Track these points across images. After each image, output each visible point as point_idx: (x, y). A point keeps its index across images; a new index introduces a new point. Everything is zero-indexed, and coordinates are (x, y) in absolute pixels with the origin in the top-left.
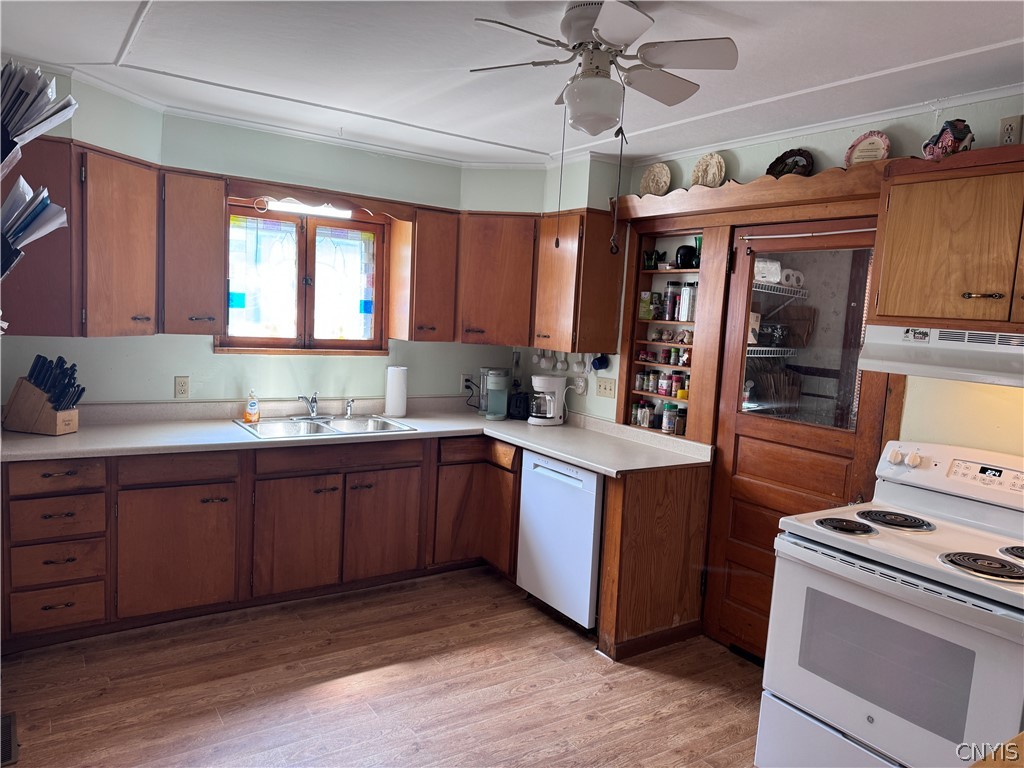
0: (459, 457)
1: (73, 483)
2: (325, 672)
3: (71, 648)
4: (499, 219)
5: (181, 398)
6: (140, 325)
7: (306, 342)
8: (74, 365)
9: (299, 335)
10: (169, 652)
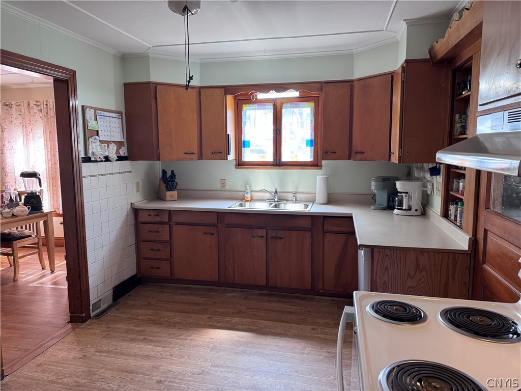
1: (158, 219)
4: (372, 80)
5: (224, 189)
6: (189, 156)
7: (278, 163)
8: (172, 171)
9: (274, 159)
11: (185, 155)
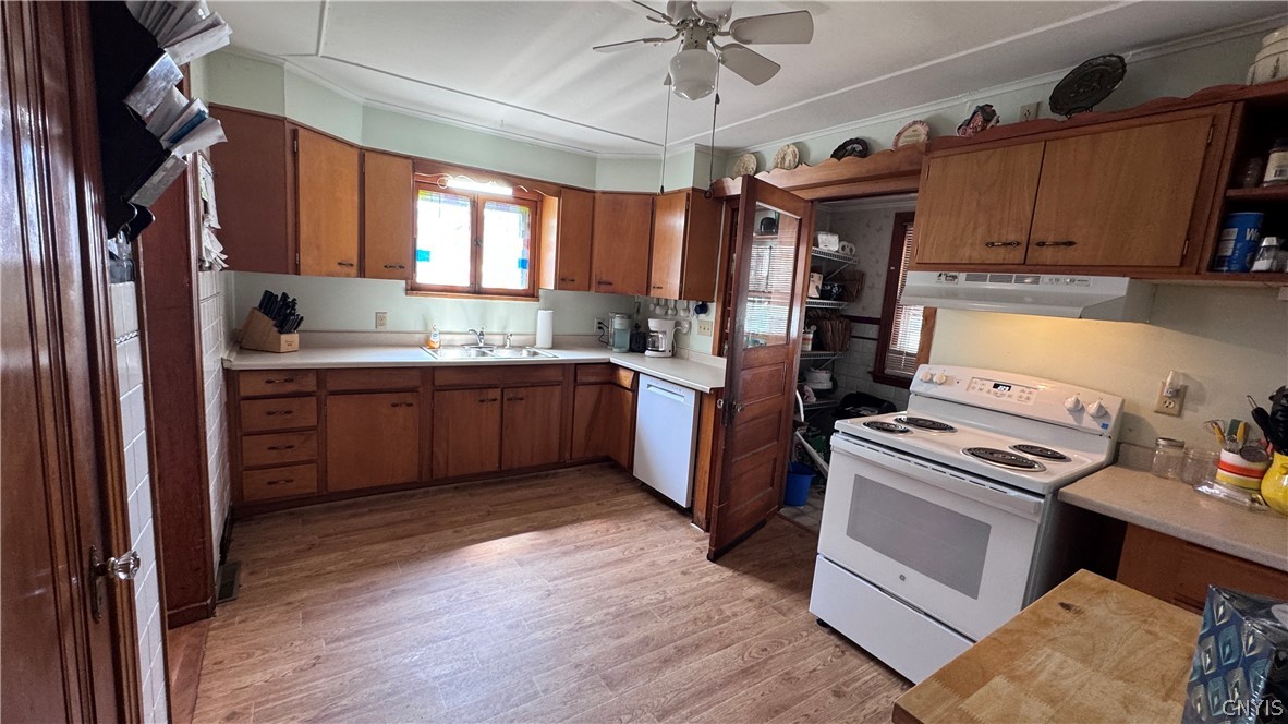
0: (592, 379)
1: (291, 388)
2: (484, 535)
3: (292, 514)
4: (625, 197)
5: (381, 328)
6: (346, 269)
7: (476, 290)
8: (295, 299)
9: (471, 284)
10: (366, 519)
11: (339, 267)
